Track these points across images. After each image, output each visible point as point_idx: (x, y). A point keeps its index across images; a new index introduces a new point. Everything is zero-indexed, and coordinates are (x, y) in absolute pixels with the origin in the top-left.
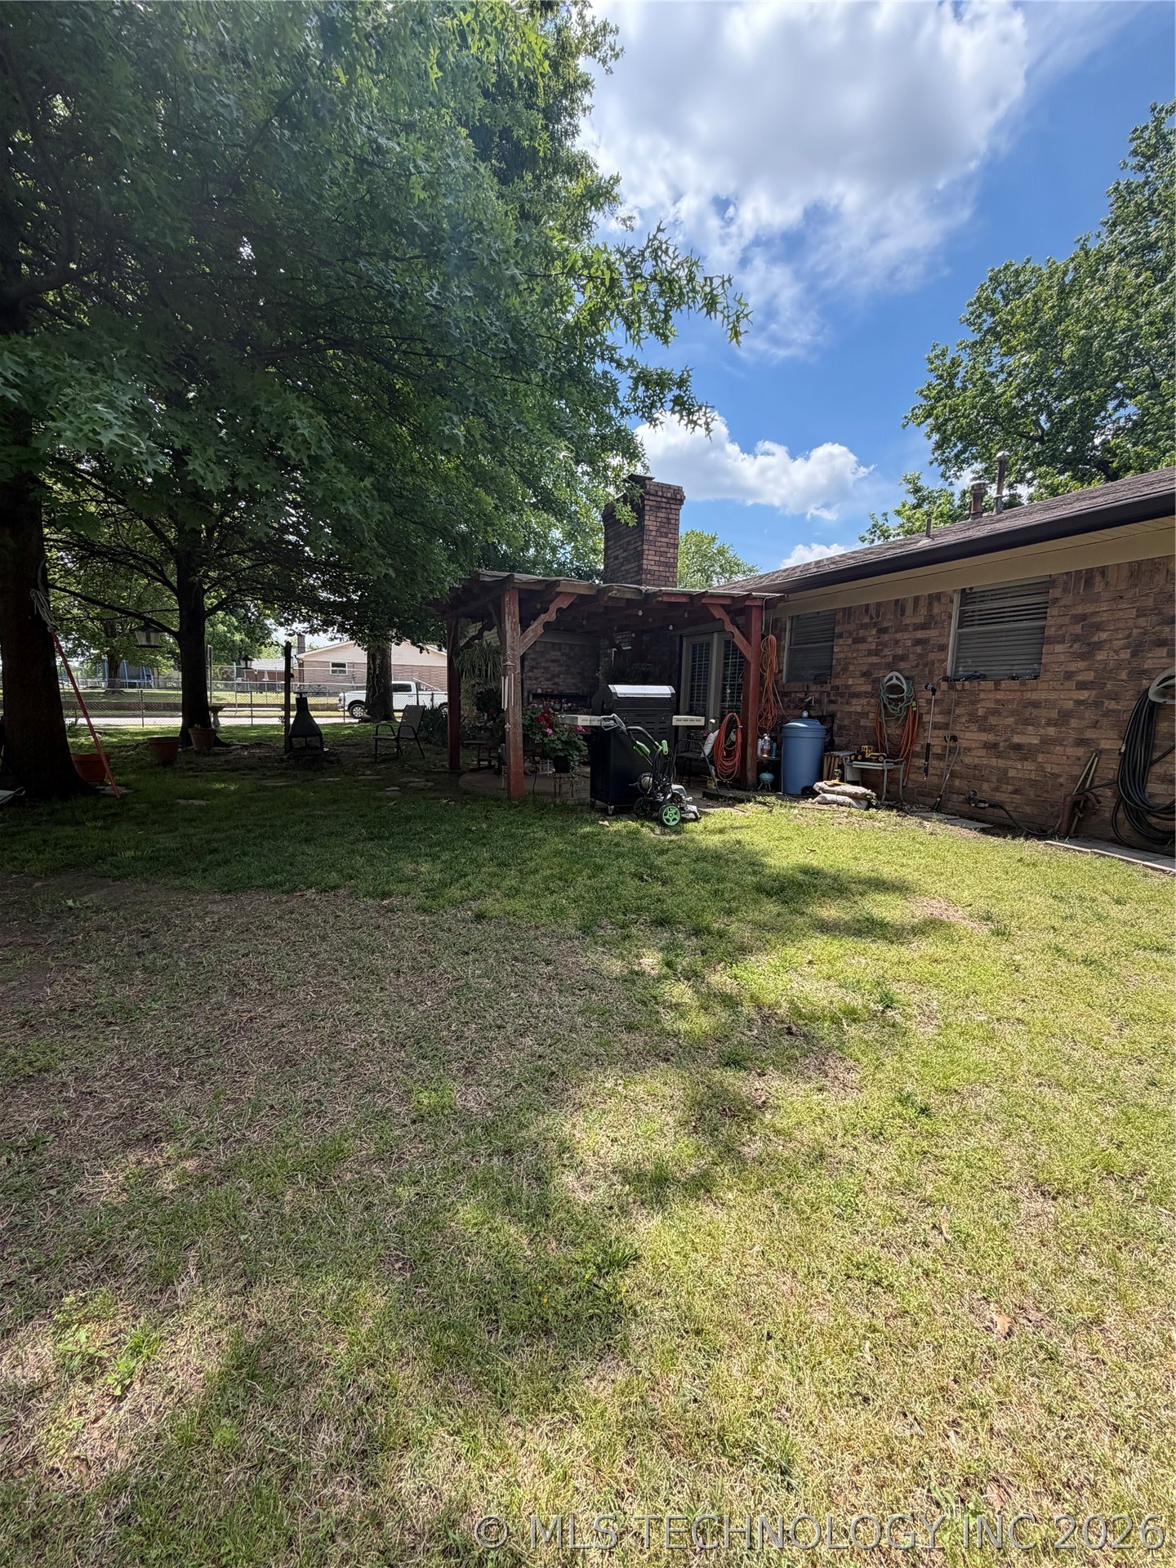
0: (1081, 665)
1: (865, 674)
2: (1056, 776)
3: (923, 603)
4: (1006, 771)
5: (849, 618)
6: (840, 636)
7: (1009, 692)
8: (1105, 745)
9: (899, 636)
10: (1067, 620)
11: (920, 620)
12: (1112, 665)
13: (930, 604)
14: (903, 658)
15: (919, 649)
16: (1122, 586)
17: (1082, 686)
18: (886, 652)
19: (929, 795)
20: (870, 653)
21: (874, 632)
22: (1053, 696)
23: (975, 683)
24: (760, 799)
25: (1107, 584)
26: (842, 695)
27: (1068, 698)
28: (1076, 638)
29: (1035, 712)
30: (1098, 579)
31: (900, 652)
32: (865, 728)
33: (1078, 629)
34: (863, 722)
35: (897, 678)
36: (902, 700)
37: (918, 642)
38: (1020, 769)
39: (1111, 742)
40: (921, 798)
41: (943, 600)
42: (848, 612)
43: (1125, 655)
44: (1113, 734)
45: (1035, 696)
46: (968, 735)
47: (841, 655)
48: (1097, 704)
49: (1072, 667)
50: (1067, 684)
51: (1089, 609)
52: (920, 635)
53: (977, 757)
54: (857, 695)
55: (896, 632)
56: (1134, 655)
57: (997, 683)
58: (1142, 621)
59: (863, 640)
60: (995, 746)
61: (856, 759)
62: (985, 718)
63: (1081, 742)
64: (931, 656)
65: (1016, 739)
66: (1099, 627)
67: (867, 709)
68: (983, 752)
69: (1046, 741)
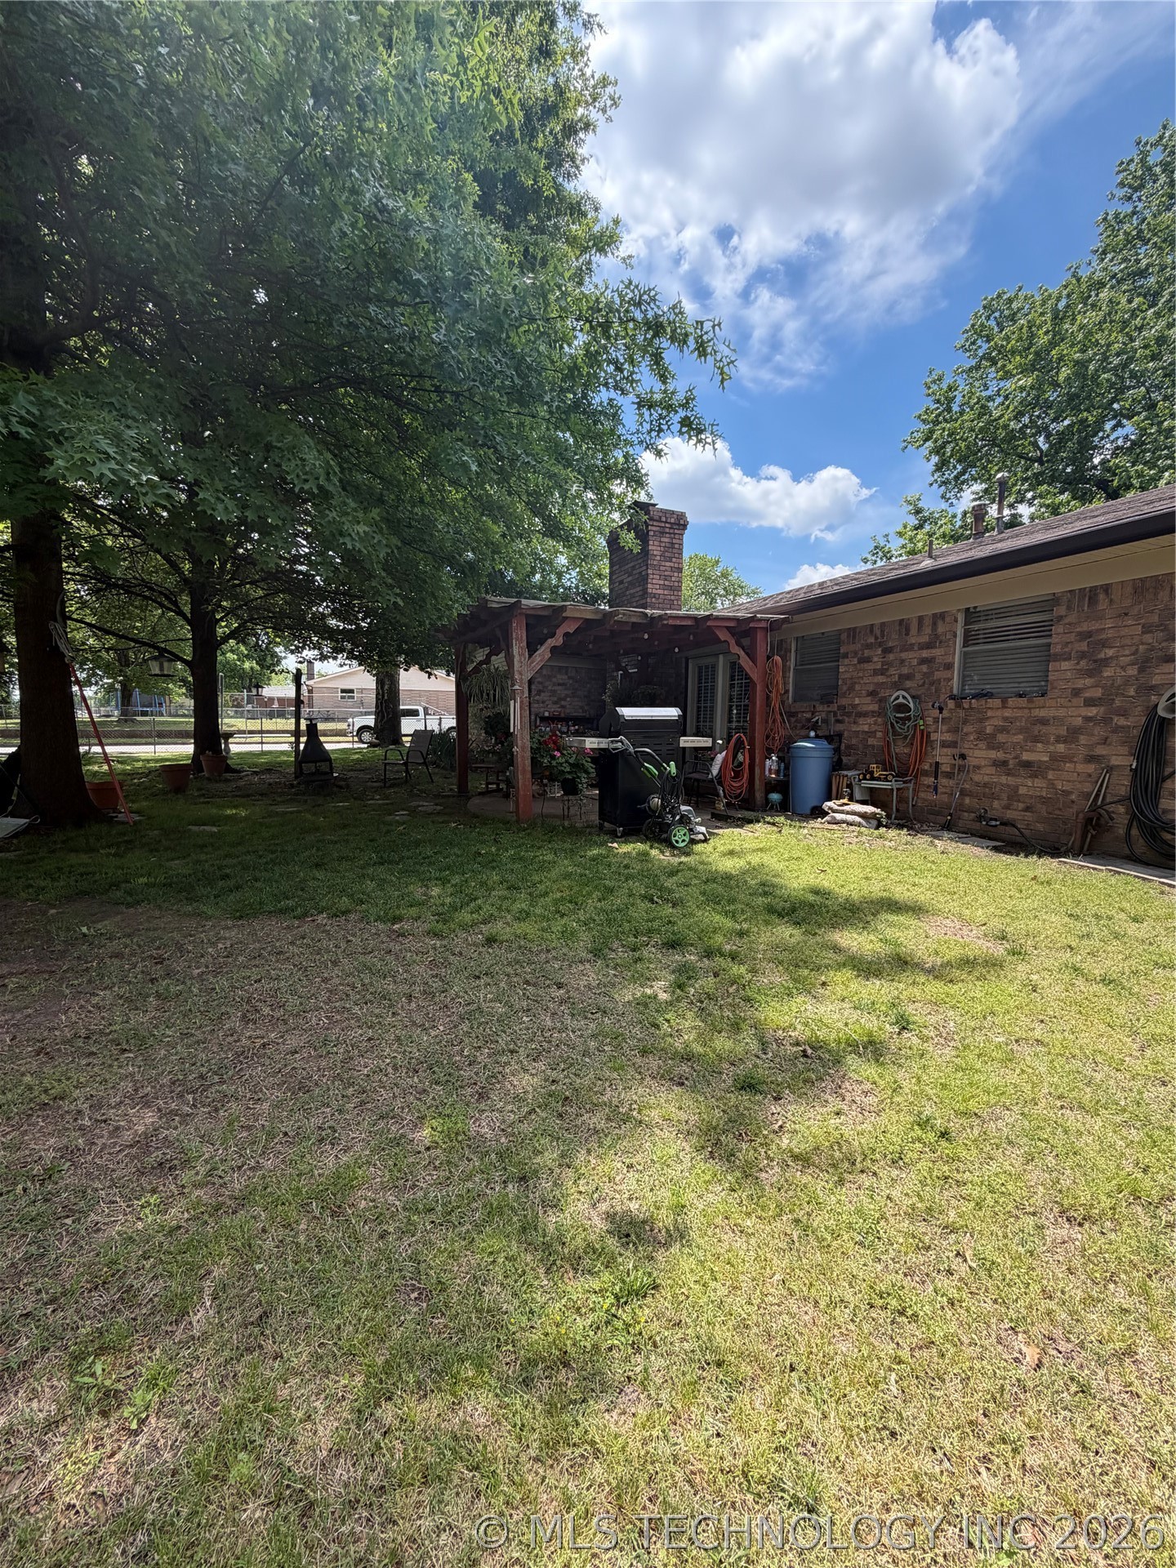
0: (1088, 681)
1: (872, 694)
2: (1067, 793)
3: (927, 622)
4: (1017, 787)
5: (854, 637)
6: (846, 656)
7: (1016, 709)
8: (1115, 761)
9: (904, 655)
10: (1072, 637)
11: (925, 639)
12: (1119, 681)
13: (935, 624)
14: (909, 677)
15: (924, 668)
16: (1128, 603)
17: (1089, 702)
18: (892, 671)
19: (938, 814)
20: (876, 672)
21: (879, 651)
22: (1062, 712)
23: (983, 702)
24: (768, 819)
25: (1111, 601)
26: (849, 714)
27: (1077, 714)
28: (1082, 655)
29: (1044, 729)
30: (1102, 596)
31: (905, 671)
32: (873, 746)
33: (1084, 646)
34: (871, 741)
35: (904, 697)
36: (909, 718)
37: (923, 661)
38: (1030, 787)
39: (1122, 759)
40: (931, 817)
41: (948, 619)
42: (853, 633)
43: (1132, 671)
44: (1125, 750)
45: (1042, 713)
46: (977, 753)
47: (847, 676)
48: (1106, 720)
49: (1080, 684)
50: (1075, 700)
51: (1094, 626)
52: (925, 654)
53: (986, 775)
54: (864, 715)
55: (901, 651)
56: (1141, 670)
57: (1004, 701)
58: (1148, 638)
59: (868, 660)
60: (1005, 763)
61: (865, 779)
62: (993, 736)
63: (1091, 759)
64: (937, 675)
65: (1026, 756)
66: (1104, 644)
67: (874, 728)
68: (992, 770)
69: (1056, 759)
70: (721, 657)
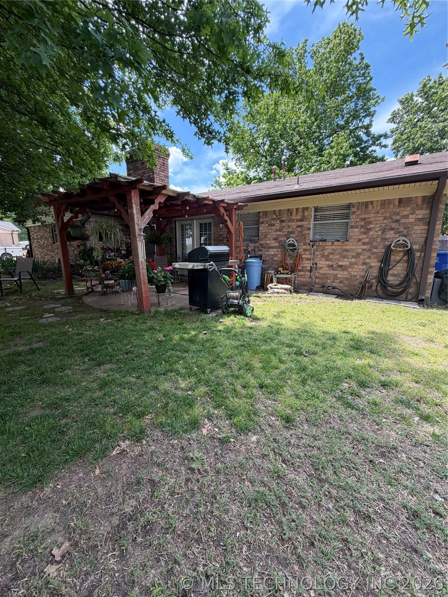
0: (364, 236)
1: (275, 239)
2: (355, 276)
3: (300, 211)
4: (337, 275)
5: (266, 215)
6: (262, 223)
7: (337, 246)
8: (373, 264)
9: (290, 224)
10: (358, 220)
11: (299, 217)
12: (375, 236)
13: (303, 212)
14: (292, 233)
15: (299, 229)
16: (379, 208)
17: (364, 244)
18: (285, 230)
19: (306, 285)
20: (277, 230)
21: (278, 221)
22: (354, 247)
23: (324, 243)
25: (373, 207)
26: (265, 248)
27: (359, 248)
28: (362, 227)
29: (347, 253)
30: (370, 205)
31: (290, 230)
32: (276, 260)
33: (363, 223)
34: (275, 258)
35: (293, 241)
36: (295, 249)
37: (299, 226)
38: (341, 274)
39: (375, 263)
40: (302, 287)
41: (309, 210)
42: (266, 213)
43: (380, 233)
44: (376, 260)
45: (347, 247)
46: (321, 262)
47: (263, 231)
48: (370, 250)
49: (361, 237)
50: (359, 243)
51: (367, 216)
52: (299, 223)
53: (325, 270)
54: (272, 248)
55: (288, 222)
56: (382, 233)
57: (333, 243)
58: (385, 221)
59: (273, 225)
60: (332, 266)
61: (278, 274)
62: (328, 256)
63: (364, 264)
64: (305, 232)
65: (340, 263)
66: (370, 223)
67: (277, 253)
68: (327, 269)
69: (351, 264)
70: (195, 221)
